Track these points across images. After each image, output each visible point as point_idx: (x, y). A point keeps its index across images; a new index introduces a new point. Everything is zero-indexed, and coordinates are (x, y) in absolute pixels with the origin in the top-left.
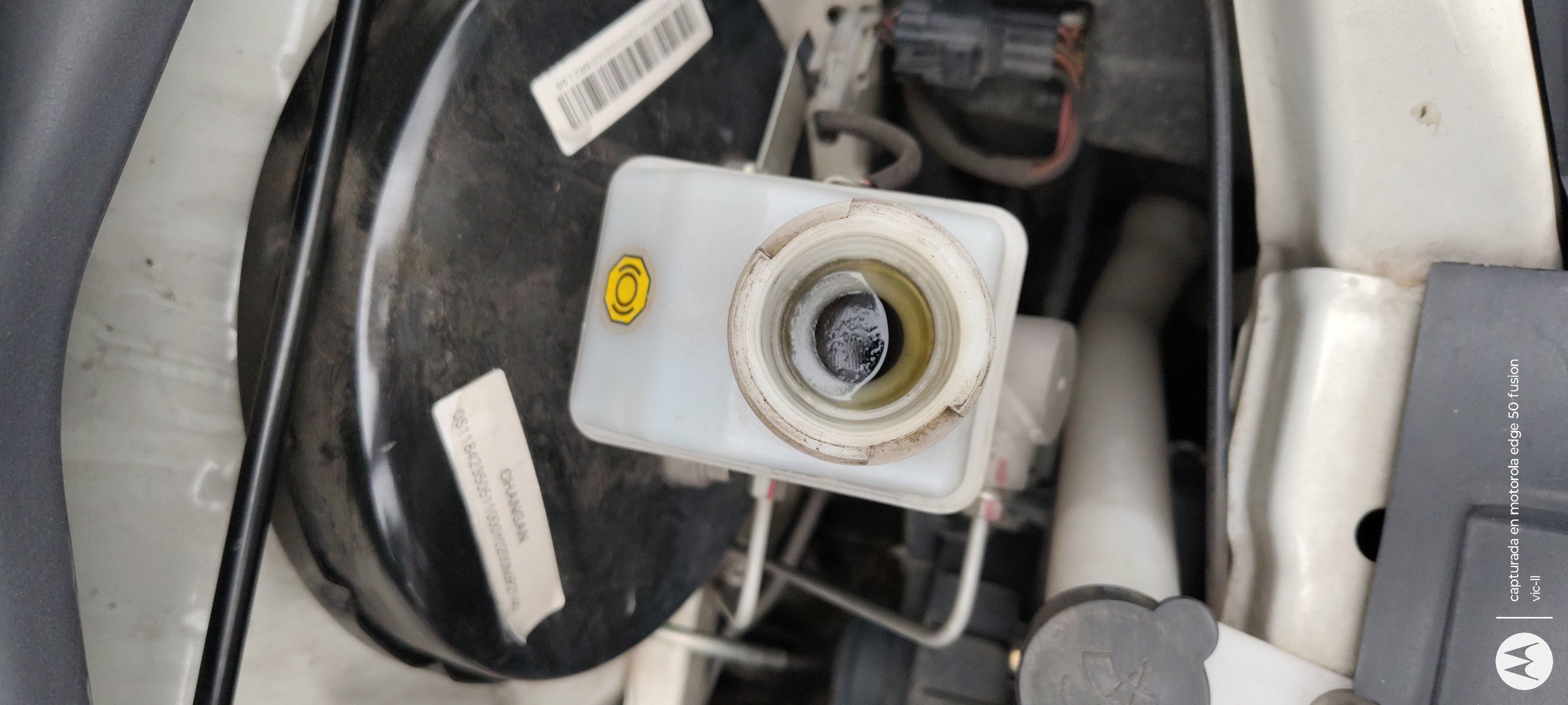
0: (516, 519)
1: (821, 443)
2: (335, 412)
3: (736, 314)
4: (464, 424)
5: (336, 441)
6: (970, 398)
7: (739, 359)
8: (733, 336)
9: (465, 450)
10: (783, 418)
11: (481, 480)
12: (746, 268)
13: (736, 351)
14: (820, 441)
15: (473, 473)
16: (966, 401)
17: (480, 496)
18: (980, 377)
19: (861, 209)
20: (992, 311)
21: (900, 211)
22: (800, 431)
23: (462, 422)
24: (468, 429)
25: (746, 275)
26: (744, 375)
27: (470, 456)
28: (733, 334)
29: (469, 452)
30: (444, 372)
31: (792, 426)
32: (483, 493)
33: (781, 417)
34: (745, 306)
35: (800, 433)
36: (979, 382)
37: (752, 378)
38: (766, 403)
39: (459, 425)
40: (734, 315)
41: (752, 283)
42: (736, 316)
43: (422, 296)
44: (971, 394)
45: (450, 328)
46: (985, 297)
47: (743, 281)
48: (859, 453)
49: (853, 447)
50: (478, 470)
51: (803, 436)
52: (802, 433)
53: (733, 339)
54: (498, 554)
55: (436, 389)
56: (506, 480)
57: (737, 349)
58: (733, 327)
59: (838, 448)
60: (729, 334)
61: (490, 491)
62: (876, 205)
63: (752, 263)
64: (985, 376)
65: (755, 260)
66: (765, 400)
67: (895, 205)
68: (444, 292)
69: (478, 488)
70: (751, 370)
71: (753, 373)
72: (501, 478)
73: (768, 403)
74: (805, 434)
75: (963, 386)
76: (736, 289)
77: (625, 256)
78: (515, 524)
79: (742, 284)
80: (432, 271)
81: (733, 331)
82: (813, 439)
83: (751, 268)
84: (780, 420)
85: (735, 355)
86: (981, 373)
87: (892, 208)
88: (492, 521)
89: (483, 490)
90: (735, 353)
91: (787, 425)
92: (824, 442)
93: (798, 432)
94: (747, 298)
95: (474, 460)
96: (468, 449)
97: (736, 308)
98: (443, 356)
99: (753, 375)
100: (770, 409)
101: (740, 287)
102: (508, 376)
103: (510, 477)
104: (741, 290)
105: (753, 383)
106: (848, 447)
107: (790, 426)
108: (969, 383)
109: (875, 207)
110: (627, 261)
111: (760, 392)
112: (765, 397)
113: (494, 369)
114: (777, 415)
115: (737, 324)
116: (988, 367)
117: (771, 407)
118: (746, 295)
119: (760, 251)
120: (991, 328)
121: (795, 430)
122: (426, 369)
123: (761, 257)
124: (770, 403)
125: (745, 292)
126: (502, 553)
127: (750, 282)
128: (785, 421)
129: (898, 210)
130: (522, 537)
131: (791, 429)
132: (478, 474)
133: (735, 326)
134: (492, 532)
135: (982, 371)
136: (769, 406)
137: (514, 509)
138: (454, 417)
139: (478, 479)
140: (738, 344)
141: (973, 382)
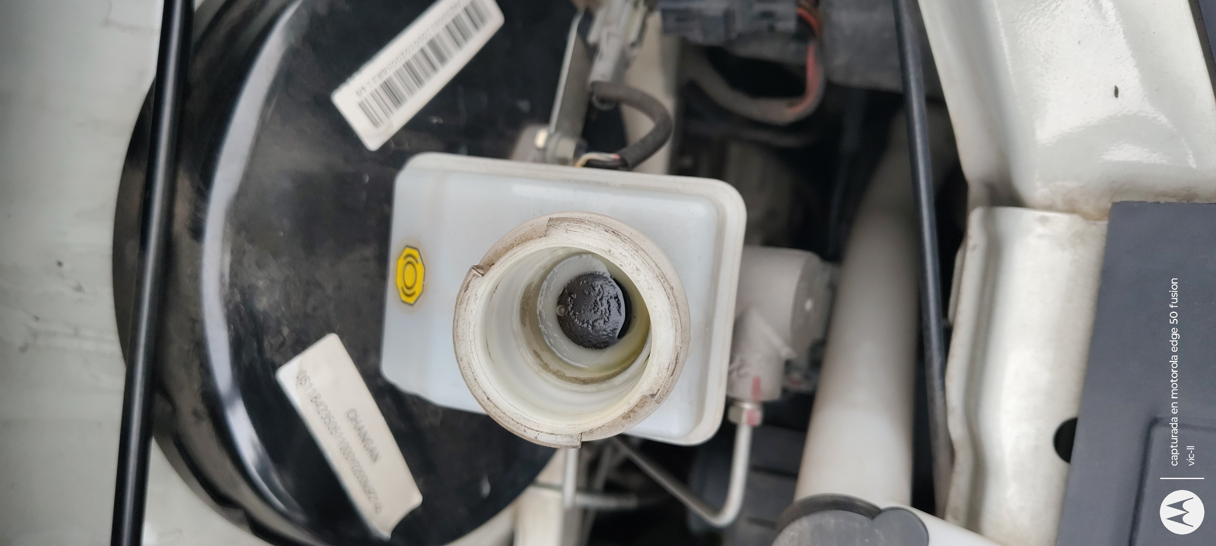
0: (367, 446)
1: (538, 432)
2: (196, 386)
3: (457, 326)
4: (307, 381)
5: (201, 408)
6: (662, 387)
7: (464, 364)
8: (456, 345)
9: (312, 401)
10: (504, 413)
11: (330, 422)
12: (463, 285)
13: (460, 358)
14: (538, 431)
15: (322, 417)
16: (659, 390)
17: (331, 433)
18: (670, 368)
19: (556, 228)
20: (676, 310)
21: (590, 227)
22: (520, 424)
23: (306, 380)
24: (311, 385)
25: (463, 292)
26: (469, 378)
27: (317, 405)
28: (456, 343)
29: (316, 402)
30: (283, 344)
31: (513, 419)
32: (334, 431)
33: (503, 411)
34: (464, 319)
35: (520, 425)
36: (670, 373)
37: (475, 380)
38: (489, 402)
39: (303, 382)
40: (456, 327)
41: (469, 298)
42: (457, 327)
43: (252, 287)
44: (664, 384)
45: (283, 309)
46: (669, 299)
47: (461, 297)
48: (571, 440)
49: (566, 435)
50: (326, 415)
51: (523, 428)
52: (522, 425)
53: (457, 348)
54: (355, 474)
55: (277, 359)
56: (353, 417)
57: (461, 356)
58: (456, 337)
59: (553, 436)
60: (454, 343)
61: (339, 428)
62: (569, 224)
63: (467, 281)
64: (675, 368)
65: (469, 279)
66: (488, 399)
67: (586, 222)
68: (272, 281)
69: (329, 428)
70: (474, 374)
71: (476, 376)
72: (348, 417)
73: (491, 401)
74: (525, 426)
75: (655, 378)
76: (456, 303)
77: (407, 246)
78: (367, 450)
79: (460, 300)
80: (260, 265)
81: (456, 341)
82: (532, 429)
83: (467, 285)
84: (502, 415)
85: (460, 361)
86: (670, 366)
87: (583, 225)
88: (346, 451)
89: (333, 429)
90: (459, 359)
91: (508, 419)
92: (541, 432)
93: (519, 424)
94: (465, 311)
95: (321, 407)
96: (314, 400)
97: (457, 321)
98: (280, 332)
99: (476, 378)
100: (494, 406)
101: (459, 303)
102: (342, 338)
103: (356, 415)
104: (460, 305)
105: (477, 384)
106: (561, 435)
107: (511, 419)
108: (660, 375)
109: (568, 225)
110: (408, 251)
111: (484, 392)
112: (488, 396)
113: (328, 335)
114: (499, 411)
115: (460, 334)
116: (677, 359)
117: (494, 404)
118: (464, 309)
119: (473, 270)
120: (676, 325)
121: (516, 423)
122: (266, 344)
123: (474, 275)
124: (492, 401)
125: (464, 305)
126: (359, 474)
127: (467, 298)
128: (507, 415)
129: (588, 227)
130: (374, 457)
131: (512, 422)
132: (326, 417)
133: (457, 336)
134: (347, 459)
135: (672, 363)
136: (492, 403)
137: (364, 438)
138: (298, 378)
139: (327, 420)
140: (462, 352)
141: (665, 374)
